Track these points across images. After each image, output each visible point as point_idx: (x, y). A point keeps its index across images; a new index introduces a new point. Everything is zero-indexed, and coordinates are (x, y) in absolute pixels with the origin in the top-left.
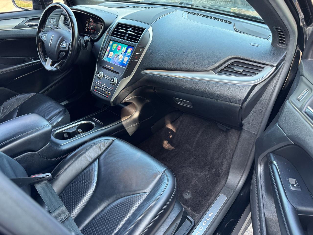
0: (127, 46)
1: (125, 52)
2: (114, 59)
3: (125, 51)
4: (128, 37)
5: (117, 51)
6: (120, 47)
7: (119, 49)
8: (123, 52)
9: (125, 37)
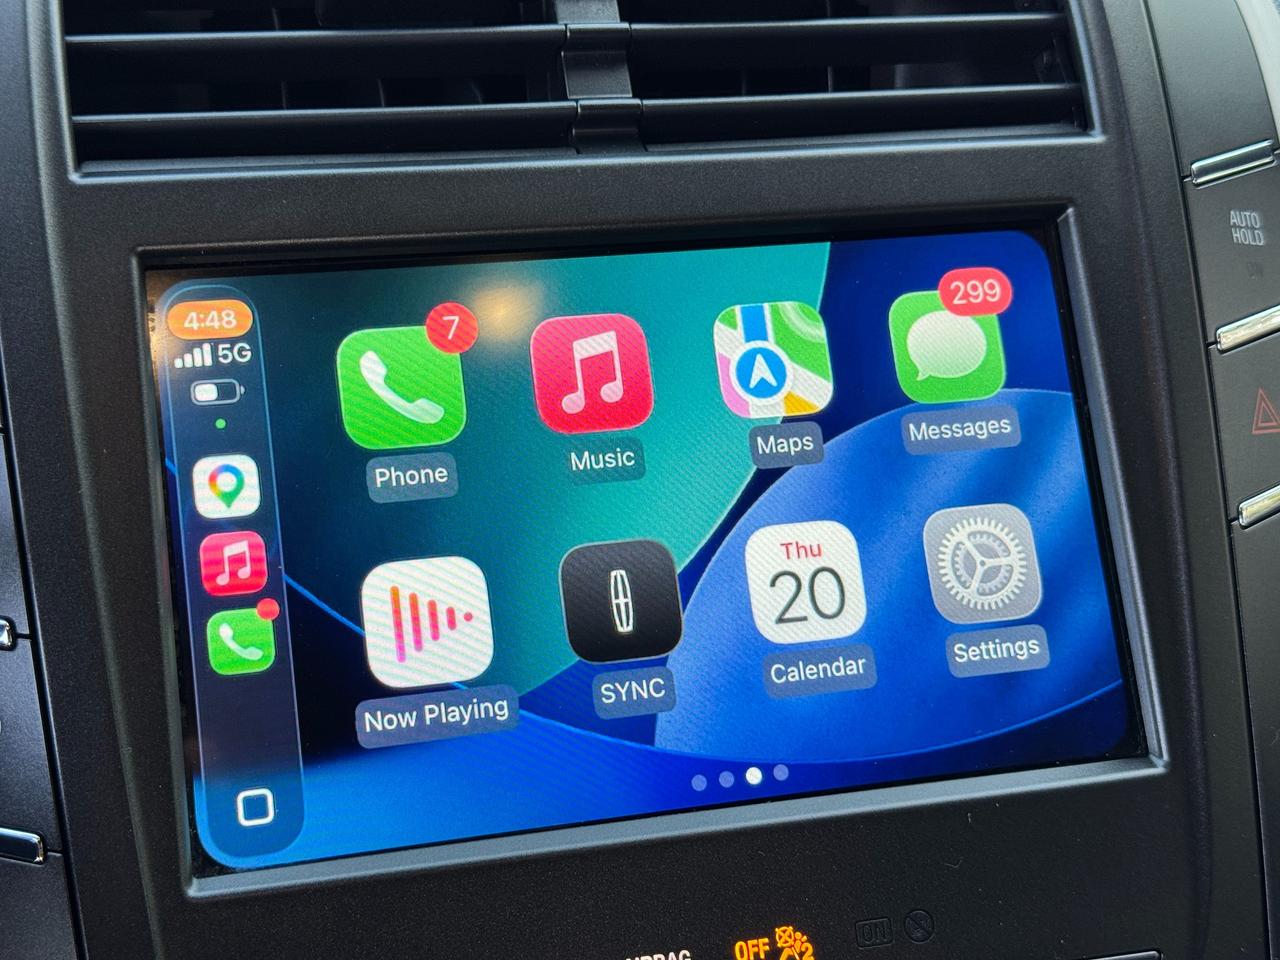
1: (830, 422)
3: (815, 389)
8: (764, 430)
9: (571, 83)
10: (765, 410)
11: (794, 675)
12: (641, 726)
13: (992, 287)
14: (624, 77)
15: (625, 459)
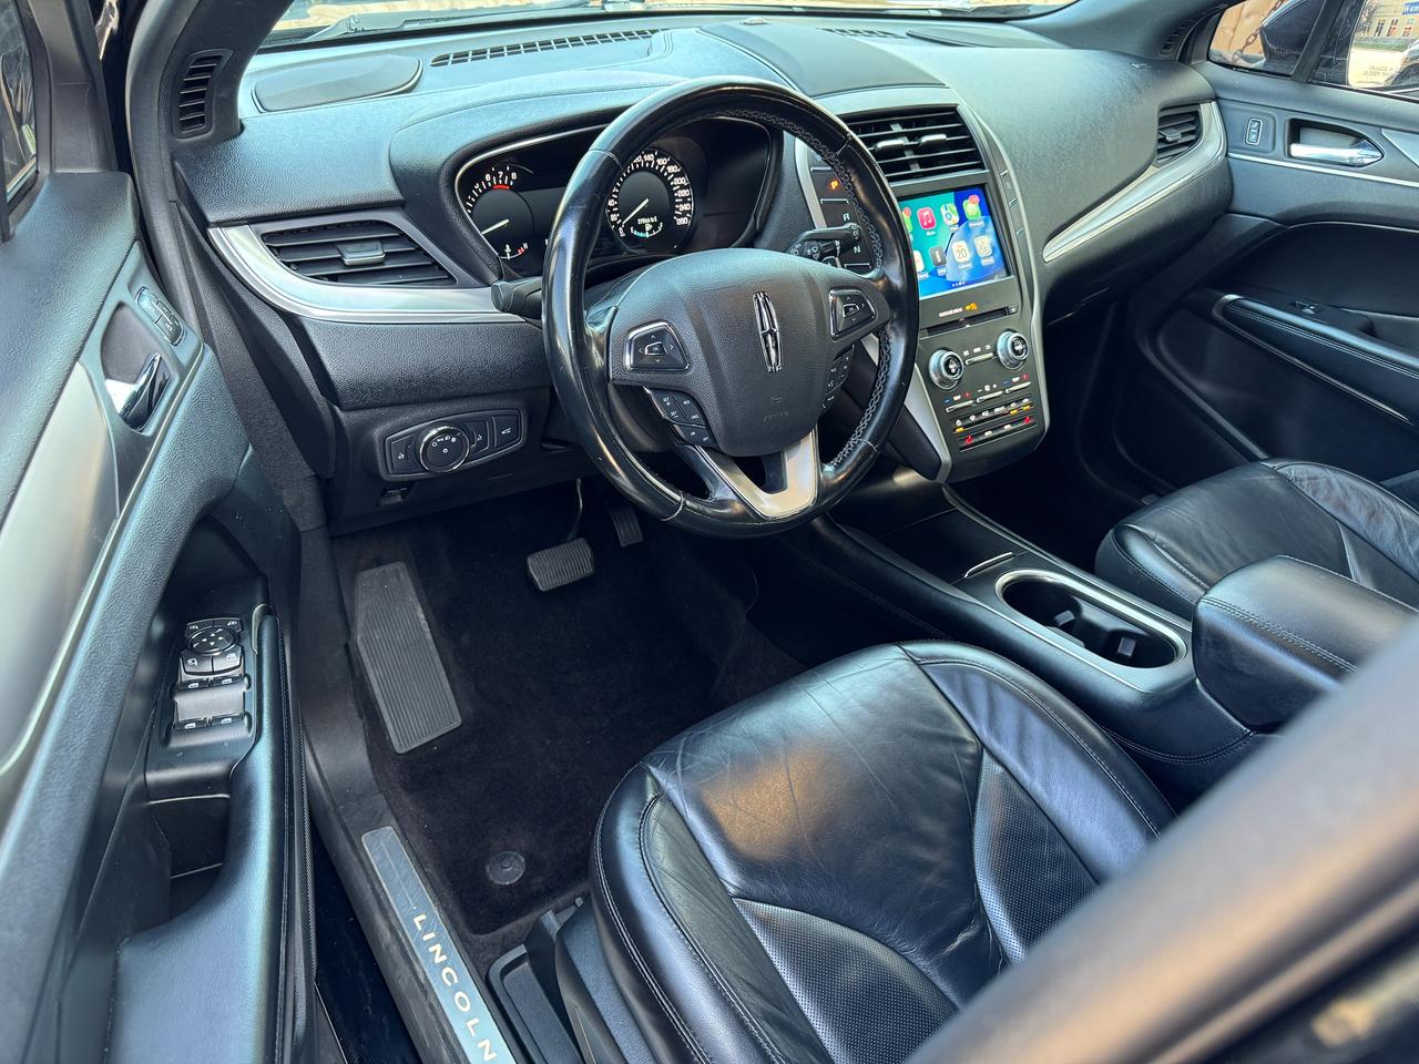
0: (952, 195)
1: (960, 223)
2: (941, 272)
3: (957, 219)
4: (923, 163)
5: (928, 234)
6: (926, 213)
7: (932, 225)
8: (949, 226)
9: (912, 166)
10: (951, 223)
11: (964, 266)
12: (944, 277)
13: (975, 198)
14: (917, 165)
15: (933, 233)
